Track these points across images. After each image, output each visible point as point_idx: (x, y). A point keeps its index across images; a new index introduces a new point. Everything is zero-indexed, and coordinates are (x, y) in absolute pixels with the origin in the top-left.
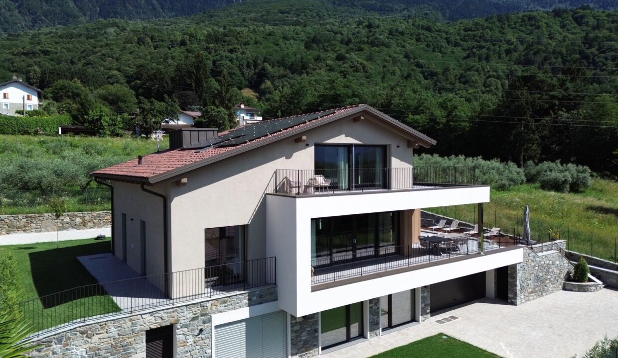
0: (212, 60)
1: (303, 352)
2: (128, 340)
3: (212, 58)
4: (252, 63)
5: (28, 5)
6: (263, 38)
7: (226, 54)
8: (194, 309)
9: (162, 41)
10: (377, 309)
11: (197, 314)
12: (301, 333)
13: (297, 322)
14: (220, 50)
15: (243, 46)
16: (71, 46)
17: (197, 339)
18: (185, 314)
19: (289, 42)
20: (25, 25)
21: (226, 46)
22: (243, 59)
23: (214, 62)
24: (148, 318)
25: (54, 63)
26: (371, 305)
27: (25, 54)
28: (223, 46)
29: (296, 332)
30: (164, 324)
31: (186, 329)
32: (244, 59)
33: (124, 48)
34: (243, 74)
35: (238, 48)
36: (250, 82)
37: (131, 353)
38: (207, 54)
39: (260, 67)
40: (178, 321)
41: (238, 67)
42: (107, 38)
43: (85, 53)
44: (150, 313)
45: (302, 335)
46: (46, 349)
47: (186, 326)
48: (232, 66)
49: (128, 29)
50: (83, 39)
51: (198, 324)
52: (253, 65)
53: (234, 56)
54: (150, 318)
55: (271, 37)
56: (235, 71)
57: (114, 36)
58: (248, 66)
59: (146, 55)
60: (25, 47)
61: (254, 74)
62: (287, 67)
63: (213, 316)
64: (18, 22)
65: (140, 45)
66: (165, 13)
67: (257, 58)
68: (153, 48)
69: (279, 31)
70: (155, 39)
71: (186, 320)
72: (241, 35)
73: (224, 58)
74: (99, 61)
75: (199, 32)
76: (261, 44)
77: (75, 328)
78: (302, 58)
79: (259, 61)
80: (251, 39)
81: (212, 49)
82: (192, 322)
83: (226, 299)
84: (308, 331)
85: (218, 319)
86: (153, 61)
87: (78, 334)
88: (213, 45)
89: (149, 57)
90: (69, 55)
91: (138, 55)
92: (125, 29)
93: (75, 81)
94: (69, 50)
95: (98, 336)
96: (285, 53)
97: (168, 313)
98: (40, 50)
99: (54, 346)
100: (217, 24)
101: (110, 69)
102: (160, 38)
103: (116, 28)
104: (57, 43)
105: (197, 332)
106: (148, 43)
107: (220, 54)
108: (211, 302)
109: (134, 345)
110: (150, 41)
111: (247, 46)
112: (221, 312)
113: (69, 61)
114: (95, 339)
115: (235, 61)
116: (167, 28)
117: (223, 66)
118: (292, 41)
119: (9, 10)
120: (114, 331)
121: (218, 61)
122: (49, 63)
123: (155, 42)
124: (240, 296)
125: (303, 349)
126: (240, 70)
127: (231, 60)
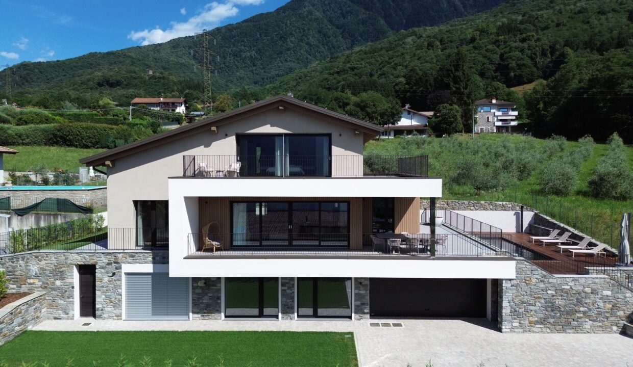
0: (500, 54)
1: (204, 313)
2: (63, 269)
3: (499, 51)
4: (548, 50)
5: (349, 29)
6: (569, 17)
7: (518, 44)
8: (109, 257)
9: (451, 42)
10: (291, 293)
11: (110, 261)
12: (203, 297)
13: (198, 286)
14: (510, 41)
15: (539, 31)
16: (373, 60)
17: (110, 279)
18: (101, 259)
19: (605, 16)
20: (346, 47)
21: (518, 36)
22: (536, 46)
23: (502, 56)
24: (76, 257)
25: (357, 77)
26: (283, 288)
27: (338, 73)
28: (515, 35)
29: (198, 294)
30: (87, 263)
31: (103, 270)
32: (539, 47)
33: (414, 55)
34: (535, 65)
35: (533, 36)
36: (544, 73)
37: (65, 277)
38: (495, 47)
39: (558, 53)
40: (97, 263)
41: (529, 57)
42: (404, 48)
43: (382, 65)
44: (77, 253)
45: (204, 298)
46: (16, 262)
47: (102, 268)
48: (522, 57)
49: (424, 36)
50: (383, 52)
51: (112, 268)
52: (550, 52)
53: (525, 45)
54: (77, 257)
55: (581, 15)
56: (525, 62)
57: (411, 45)
58: (544, 54)
59: (432, 59)
60: (338, 67)
61: (550, 62)
62: (595, 48)
63: (123, 265)
64: (341, 45)
65: (429, 49)
66: (467, 12)
67: (556, 42)
68: (440, 50)
69: (595, 6)
70: (444, 41)
71: (103, 264)
72: (540, 19)
73: (514, 49)
74: (391, 71)
75: (491, 26)
76: (565, 25)
77: (31, 253)
78: (620, 33)
79: (558, 46)
80: (552, 21)
81: (502, 41)
82: (107, 266)
83: (134, 254)
84: (210, 296)
85: (126, 268)
86: (438, 63)
87: (34, 257)
88: (503, 37)
89: (435, 60)
90: (369, 69)
91: (425, 59)
92: (421, 36)
93: (347, 92)
94: (371, 64)
95: (45, 261)
96: (597, 31)
97: (89, 256)
98: (349, 68)
99: (21, 262)
100: (517, 13)
101: (397, 77)
102: (449, 39)
103: (414, 37)
104: (362, 59)
105: (111, 274)
106: (437, 46)
107: (509, 45)
108: (122, 254)
109: (67, 273)
110: (439, 44)
111: (545, 32)
112: (129, 263)
113: (369, 74)
114: (43, 262)
115: (527, 51)
116: (462, 28)
117: (511, 58)
118: (610, 15)
119: (336, 37)
120: (54, 261)
121: (506, 53)
122: (353, 78)
123: (444, 44)
124: (146, 255)
125: (205, 311)
126: (532, 58)
127: (522, 51)
